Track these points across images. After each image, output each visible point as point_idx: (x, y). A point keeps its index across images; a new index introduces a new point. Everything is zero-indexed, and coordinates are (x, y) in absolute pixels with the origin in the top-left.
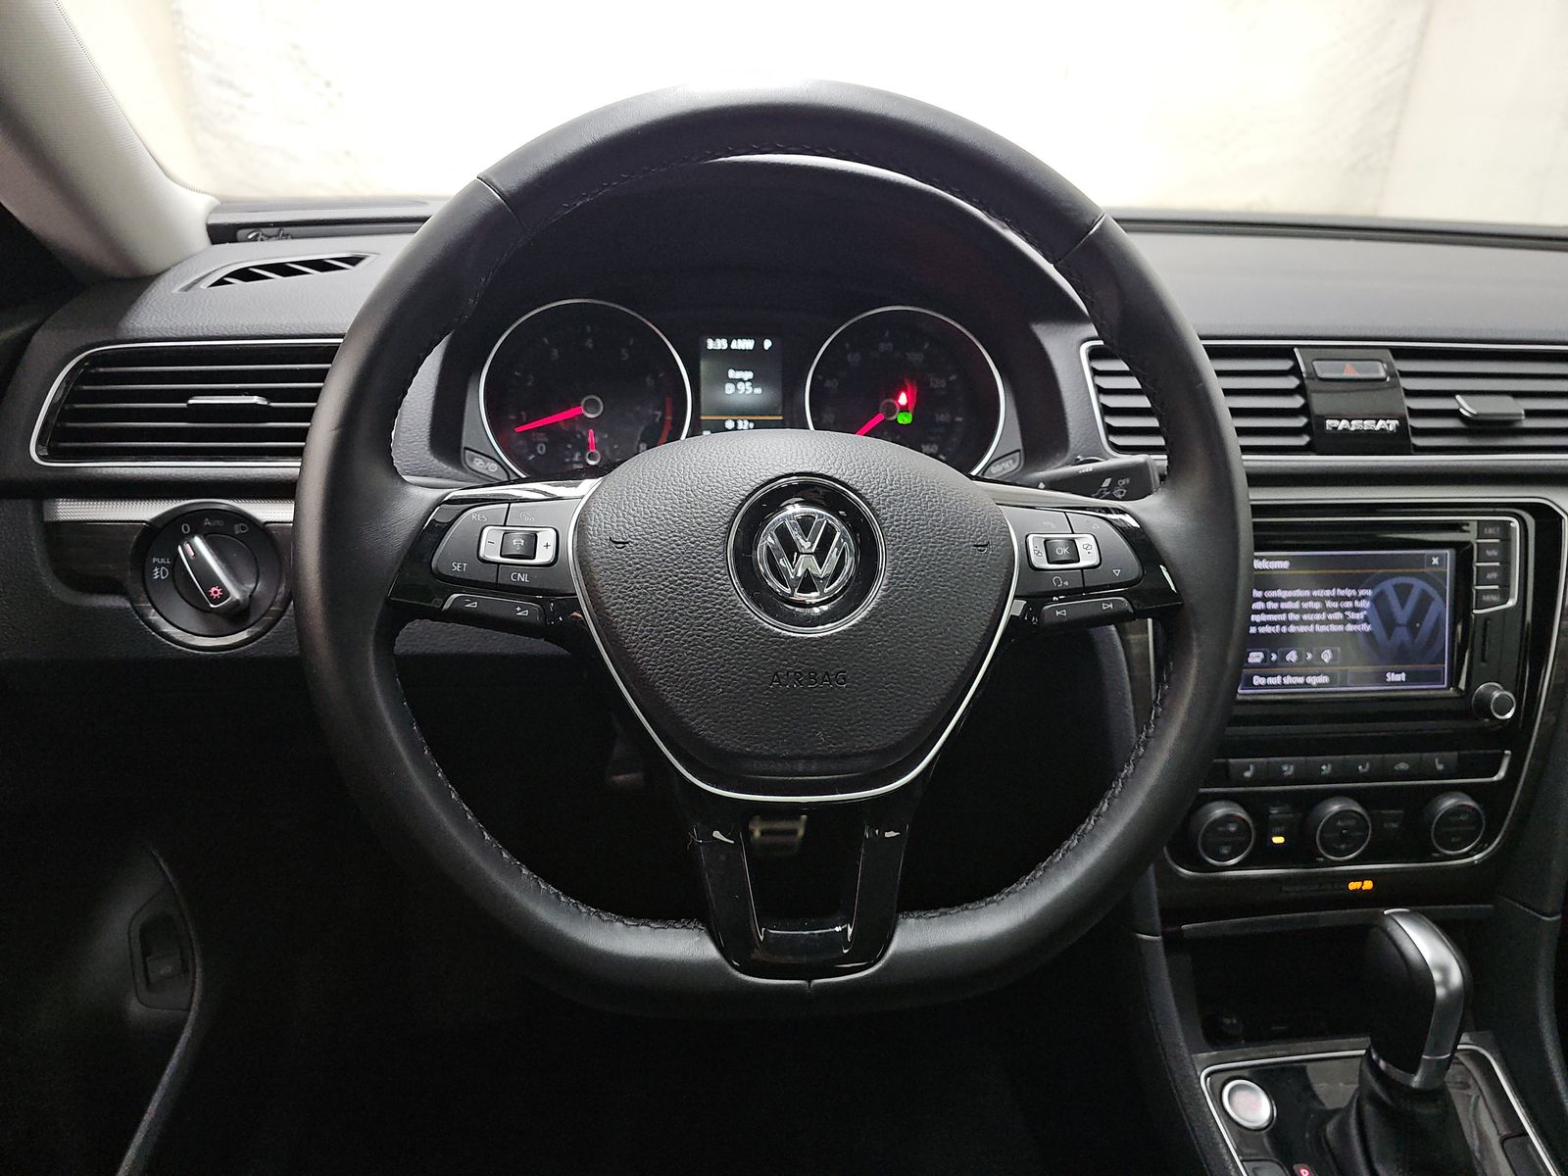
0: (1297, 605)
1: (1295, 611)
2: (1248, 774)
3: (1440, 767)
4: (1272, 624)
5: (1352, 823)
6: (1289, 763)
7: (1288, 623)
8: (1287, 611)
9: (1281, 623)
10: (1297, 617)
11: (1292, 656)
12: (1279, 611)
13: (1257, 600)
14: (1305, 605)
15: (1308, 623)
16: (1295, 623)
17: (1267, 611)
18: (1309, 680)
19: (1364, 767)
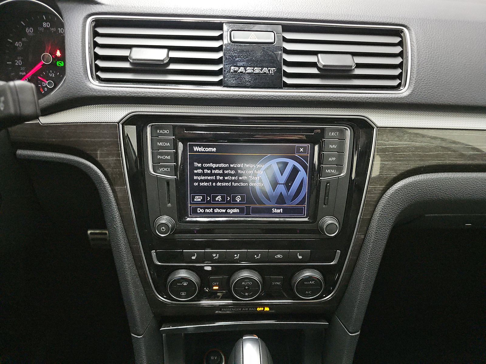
0: (221, 172)
1: (220, 175)
2: (193, 258)
3: (300, 257)
4: (207, 181)
5: (250, 283)
6: (216, 253)
7: (216, 181)
8: (216, 175)
9: (212, 181)
10: (221, 178)
11: (219, 198)
12: (211, 175)
13: (198, 168)
14: (226, 172)
15: (228, 181)
16: (220, 181)
17: (204, 174)
18: (229, 211)
19: (257, 256)
